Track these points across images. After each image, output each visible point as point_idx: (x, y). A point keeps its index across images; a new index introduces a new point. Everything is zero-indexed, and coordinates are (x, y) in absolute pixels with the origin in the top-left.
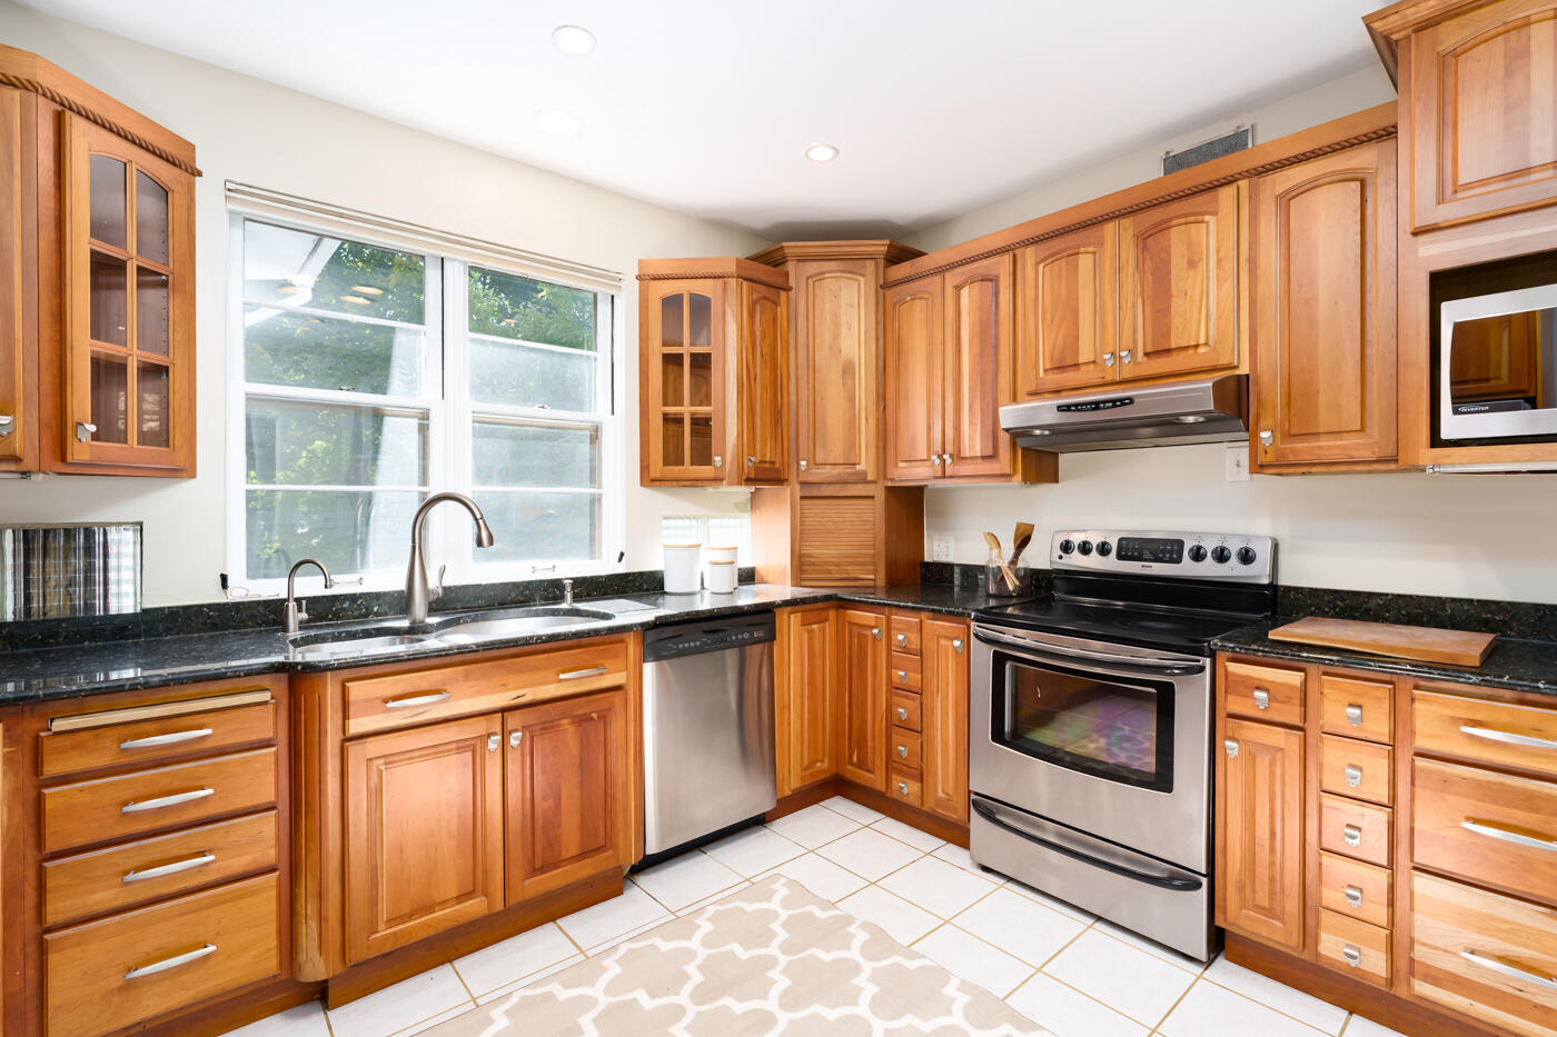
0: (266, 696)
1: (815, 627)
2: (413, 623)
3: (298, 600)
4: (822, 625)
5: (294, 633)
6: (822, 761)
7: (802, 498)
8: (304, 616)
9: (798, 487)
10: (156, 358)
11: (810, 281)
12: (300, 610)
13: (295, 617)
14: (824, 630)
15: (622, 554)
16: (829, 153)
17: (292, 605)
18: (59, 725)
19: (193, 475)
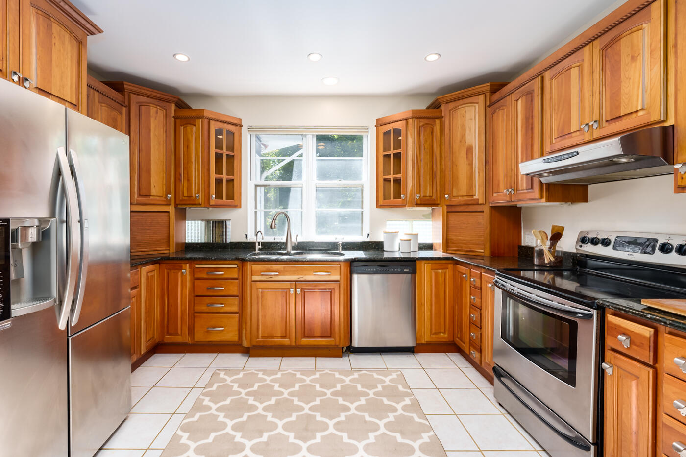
0: (236, 266)
1: (440, 271)
2: (288, 252)
3: (259, 243)
4: (445, 271)
5: (257, 251)
6: (444, 333)
7: (448, 212)
8: (260, 247)
9: (445, 207)
10: (230, 177)
11: (452, 111)
12: (259, 245)
13: (258, 247)
14: (445, 274)
15: (368, 234)
16: (436, 57)
17: (257, 243)
18: (197, 266)
19: (240, 207)
